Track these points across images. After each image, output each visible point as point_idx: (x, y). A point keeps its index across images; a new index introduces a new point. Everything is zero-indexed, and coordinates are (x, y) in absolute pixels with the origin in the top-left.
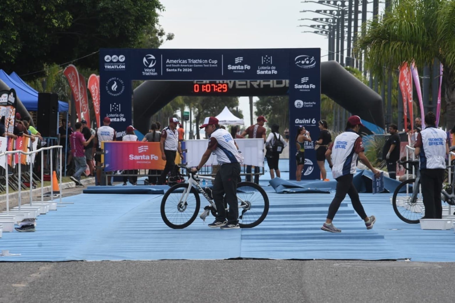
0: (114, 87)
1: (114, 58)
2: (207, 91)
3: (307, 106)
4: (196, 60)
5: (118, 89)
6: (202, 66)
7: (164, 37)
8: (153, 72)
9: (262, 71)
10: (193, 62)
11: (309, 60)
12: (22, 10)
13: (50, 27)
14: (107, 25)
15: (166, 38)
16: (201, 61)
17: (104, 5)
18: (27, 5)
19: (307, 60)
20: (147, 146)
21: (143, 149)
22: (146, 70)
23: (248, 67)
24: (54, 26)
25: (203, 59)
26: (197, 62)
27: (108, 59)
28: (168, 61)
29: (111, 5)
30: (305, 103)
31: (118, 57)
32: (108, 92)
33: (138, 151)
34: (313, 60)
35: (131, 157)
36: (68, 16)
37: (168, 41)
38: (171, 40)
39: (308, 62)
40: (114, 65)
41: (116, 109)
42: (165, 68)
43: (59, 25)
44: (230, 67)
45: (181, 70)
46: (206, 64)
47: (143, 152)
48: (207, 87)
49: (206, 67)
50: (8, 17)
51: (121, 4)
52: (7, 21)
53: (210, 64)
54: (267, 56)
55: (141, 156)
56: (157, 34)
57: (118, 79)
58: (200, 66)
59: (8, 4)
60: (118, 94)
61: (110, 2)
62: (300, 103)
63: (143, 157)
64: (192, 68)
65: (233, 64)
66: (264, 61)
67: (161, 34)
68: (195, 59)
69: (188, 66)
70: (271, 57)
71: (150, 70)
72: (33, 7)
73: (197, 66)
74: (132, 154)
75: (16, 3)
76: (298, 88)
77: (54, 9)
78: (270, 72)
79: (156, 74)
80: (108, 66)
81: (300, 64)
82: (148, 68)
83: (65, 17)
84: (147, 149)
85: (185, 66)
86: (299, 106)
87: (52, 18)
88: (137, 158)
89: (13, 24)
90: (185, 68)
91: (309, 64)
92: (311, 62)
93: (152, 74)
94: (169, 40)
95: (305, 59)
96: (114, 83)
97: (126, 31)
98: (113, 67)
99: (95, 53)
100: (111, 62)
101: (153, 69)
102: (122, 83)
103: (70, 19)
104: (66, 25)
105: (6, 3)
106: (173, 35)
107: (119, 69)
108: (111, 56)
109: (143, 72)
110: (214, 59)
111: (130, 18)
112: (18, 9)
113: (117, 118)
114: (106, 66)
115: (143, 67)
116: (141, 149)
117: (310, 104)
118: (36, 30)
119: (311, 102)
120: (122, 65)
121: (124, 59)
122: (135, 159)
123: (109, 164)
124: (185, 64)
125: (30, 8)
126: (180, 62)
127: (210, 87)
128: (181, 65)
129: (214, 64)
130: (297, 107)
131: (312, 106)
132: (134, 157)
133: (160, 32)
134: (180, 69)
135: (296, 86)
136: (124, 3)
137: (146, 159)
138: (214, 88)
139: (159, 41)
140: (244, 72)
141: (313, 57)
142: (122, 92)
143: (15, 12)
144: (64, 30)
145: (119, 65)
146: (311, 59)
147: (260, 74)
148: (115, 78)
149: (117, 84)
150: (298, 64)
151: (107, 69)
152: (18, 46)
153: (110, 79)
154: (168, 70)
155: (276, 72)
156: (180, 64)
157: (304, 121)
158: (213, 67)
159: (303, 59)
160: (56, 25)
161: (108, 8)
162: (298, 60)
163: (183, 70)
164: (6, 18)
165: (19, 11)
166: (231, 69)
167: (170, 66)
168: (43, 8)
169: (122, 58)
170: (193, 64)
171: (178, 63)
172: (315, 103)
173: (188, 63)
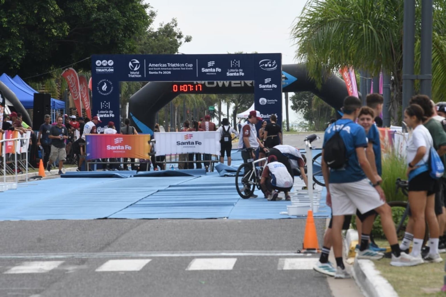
0: (104, 87)
1: (104, 63)
2: (184, 91)
3: (270, 103)
4: (175, 64)
5: (108, 89)
6: (180, 69)
7: (183, 40)
8: (138, 75)
9: (231, 73)
10: (172, 66)
11: (272, 64)
12: (25, 22)
13: (50, 35)
14: (99, 34)
15: (185, 40)
16: (178, 65)
17: (97, 16)
18: (29, 17)
19: (269, 64)
20: (122, 138)
21: (118, 140)
22: (131, 73)
23: (220, 70)
24: (53, 35)
25: (180, 63)
26: (175, 65)
27: (99, 63)
28: (150, 65)
29: (103, 17)
30: (268, 100)
31: (108, 61)
32: (99, 92)
33: (115, 142)
34: (275, 64)
35: (109, 147)
36: (66, 26)
37: (186, 42)
38: (189, 42)
39: (270, 65)
40: (104, 69)
41: (106, 107)
42: (148, 71)
43: (58, 34)
44: (203, 70)
45: (161, 73)
46: (183, 67)
47: (118, 143)
48: (184, 87)
49: (183, 70)
50: (14, 29)
51: (111, 15)
52: (13, 32)
53: (187, 67)
54: (235, 60)
55: (117, 147)
56: (176, 36)
57: (107, 80)
58: (178, 69)
59: (13, 17)
60: (108, 94)
61: (102, 14)
62: (264, 100)
63: (118, 147)
64: (171, 71)
65: (207, 67)
66: (233, 65)
67: (180, 37)
68: (173, 63)
69: (168, 69)
70: (239, 61)
71: (135, 73)
72: (35, 19)
73: (175, 69)
74: (108, 145)
75: (21, 16)
76: (262, 88)
77: (53, 20)
78: (238, 74)
79: (140, 76)
80: (99, 70)
81: (264, 67)
82: (133, 71)
83: (63, 27)
84: (122, 140)
85: (165, 69)
86: (263, 103)
87: (52, 28)
88: (113, 148)
89: (18, 34)
90: (165, 71)
91: (271, 67)
92: (273, 65)
93: (137, 76)
94: (188, 42)
95: (268, 63)
96: (104, 84)
97: (116, 39)
98: (103, 70)
99: (88, 58)
100: (102, 66)
101: (138, 72)
102: (111, 84)
103: (68, 29)
104: (64, 34)
105: (12, 16)
106: (191, 38)
107: (109, 72)
108: (102, 61)
109: (129, 75)
110: (189, 63)
111: (119, 27)
112: (23, 21)
113: (107, 114)
114: (97, 70)
115: (129, 70)
116: (117, 141)
117: (273, 101)
118: (38, 38)
119: (273, 100)
120: (111, 69)
121: (112, 64)
122: (112, 149)
123: (90, 153)
124: (165, 67)
125: (32, 20)
126: (161, 65)
127: (187, 87)
128: (162, 69)
129: (189, 67)
130: (261, 104)
131: (274, 103)
132: (111, 147)
133: (178, 34)
134: (161, 71)
135: (261, 86)
136: (113, 14)
137: (121, 149)
138: (190, 88)
139: (178, 42)
140: (215, 74)
141: (275, 61)
142: (111, 92)
143: (20, 23)
144: (63, 39)
145: (108, 69)
146: (273, 63)
147: (229, 76)
148: (105, 80)
149: (107, 85)
150: (262, 67)
151: (98, 72)
152: (22, 53)
153: (100, 80)
154: (150, 73)
155: (243, 74)
156: (161, 67)
157: (267, 116)
158: (189, 70)
159: (266, 62)
160: (55, 34)
161: (100, 19)
162: (262, 63)
163: (163, 73)
164: (12, 29)
165: (23, 23)
166: (205, 72)
167: (152, 69)
168: (43, 20)
169: (111, 63)
170: (172, 67)
171: (159, 67)
172: (277, 101)
173: (167, 67)
